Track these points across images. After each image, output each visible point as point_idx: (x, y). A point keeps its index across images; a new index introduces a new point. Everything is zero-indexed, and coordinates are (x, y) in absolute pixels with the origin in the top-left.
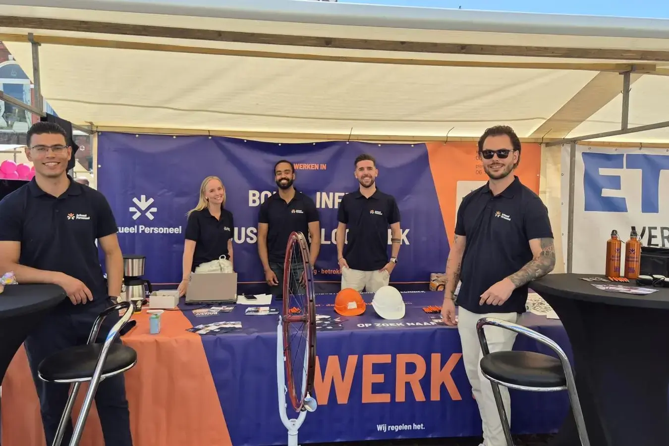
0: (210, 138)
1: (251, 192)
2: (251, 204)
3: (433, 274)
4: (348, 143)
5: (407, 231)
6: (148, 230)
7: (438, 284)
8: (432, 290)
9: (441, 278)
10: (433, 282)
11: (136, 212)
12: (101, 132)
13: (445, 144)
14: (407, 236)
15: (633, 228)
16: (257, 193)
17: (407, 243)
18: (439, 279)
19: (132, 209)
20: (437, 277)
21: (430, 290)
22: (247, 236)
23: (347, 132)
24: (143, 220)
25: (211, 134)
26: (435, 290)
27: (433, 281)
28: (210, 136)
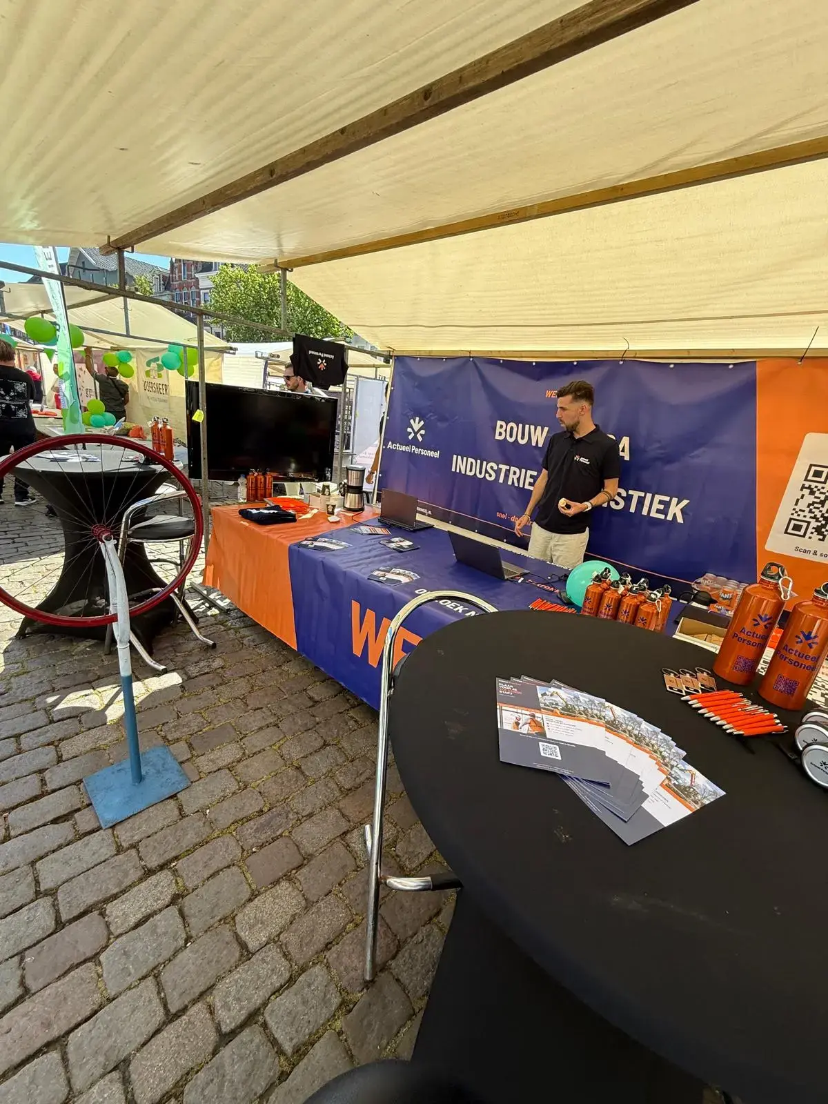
0: (471, 359)
1: (499, 423)
2: (497, 437)
4: (621, 363)
5: (685, 502)
6: (417, 451)
11: (411, 433)
12: (397, 356)
13: (799, 363)
14: (682, 510)
16: (503, 423)
17: (680, 520)
19: (409, 430)
22: (486, 472)
23: (622, 346)
24: (414, 442)
25: (471, 355)
28: (470, 357)
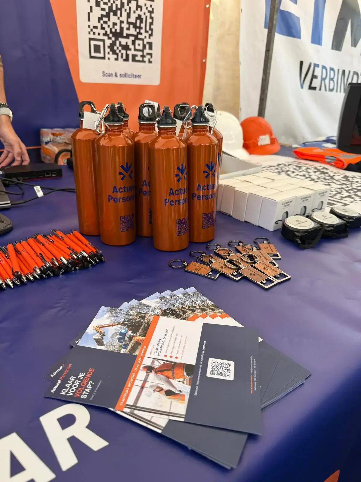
3: (44, 130)
7: (56, 150)
8: (47, 162)
9: (62, 137)
10: (47, 147)
15: (302, 63)
18: (58, 139)
20: (54, 134)
21: (43, 162)
26: (53, 162)
27: (47, 143)
